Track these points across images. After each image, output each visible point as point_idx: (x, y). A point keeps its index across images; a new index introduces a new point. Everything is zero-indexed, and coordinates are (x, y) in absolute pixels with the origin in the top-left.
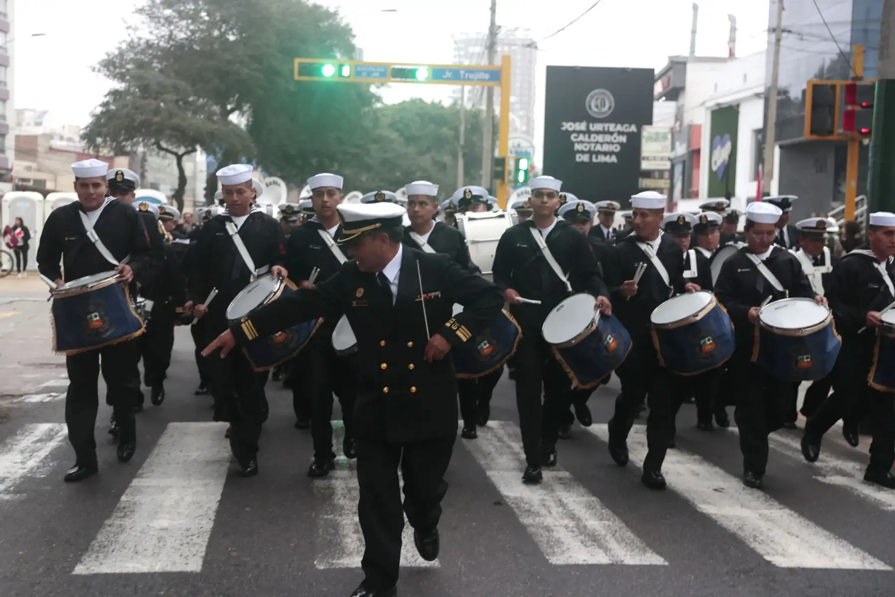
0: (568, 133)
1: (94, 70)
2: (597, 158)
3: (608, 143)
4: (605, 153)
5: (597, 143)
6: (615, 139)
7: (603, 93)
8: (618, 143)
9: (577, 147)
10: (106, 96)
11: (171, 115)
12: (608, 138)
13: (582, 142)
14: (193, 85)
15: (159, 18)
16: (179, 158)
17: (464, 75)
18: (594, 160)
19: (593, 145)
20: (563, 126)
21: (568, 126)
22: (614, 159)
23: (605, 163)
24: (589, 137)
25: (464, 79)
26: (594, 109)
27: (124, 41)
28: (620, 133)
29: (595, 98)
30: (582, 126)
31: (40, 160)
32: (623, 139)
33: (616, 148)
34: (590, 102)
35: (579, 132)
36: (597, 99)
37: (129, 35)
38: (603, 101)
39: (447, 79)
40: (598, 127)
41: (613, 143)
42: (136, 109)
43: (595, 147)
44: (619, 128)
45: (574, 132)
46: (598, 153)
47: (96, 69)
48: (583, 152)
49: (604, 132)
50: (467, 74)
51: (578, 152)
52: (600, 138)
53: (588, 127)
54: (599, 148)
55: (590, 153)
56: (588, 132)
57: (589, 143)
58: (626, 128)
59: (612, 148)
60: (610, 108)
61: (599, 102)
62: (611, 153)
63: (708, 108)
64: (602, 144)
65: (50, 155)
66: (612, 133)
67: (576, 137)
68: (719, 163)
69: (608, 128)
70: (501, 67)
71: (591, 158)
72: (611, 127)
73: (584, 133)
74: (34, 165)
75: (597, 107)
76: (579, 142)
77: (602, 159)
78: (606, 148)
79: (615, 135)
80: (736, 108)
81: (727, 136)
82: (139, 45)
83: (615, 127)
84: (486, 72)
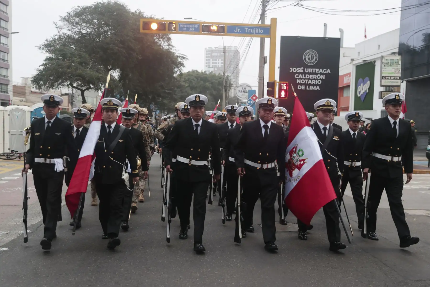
0: (294, 74)
1: (40, 48)
2: (309, 88)
3: (315, 79)
4: (313, 85)
5: (309, 79)
6: (319, 77)
7: (313, 52)
8: (320, 79)
9: (298, 81)
10: (45, 61)
11: (77, 69)
12: (315, 77)
13: (301, 79)
14: (90, 55)
15: (73, 23)
16: (83, 92)
17: (248, 30)
18: (307, 89)
19: (307, 80)
20: (291, 70)
21: (292, 70)
22: (318, 88)
23: (314, 90)
24: (305, 76)
25: (248, 33)
26: (307, 60)
27: (56, 35)
28: (321, 74)
29: (308, 54)
30: (301, 70)
31: (27, 97)
32: (323, 77)
33: (319, 82)
34: (305, 56)
35: (299, 73)
36: (309, 55)
37: (59, 32)
38: (312, 56)
39: (237, 32)
40: (310, 70)
41: (318, 79)
42: (59, 66)
43: (308, 81)
44: (321, 71)
45: (296, 73)
46: (310, 84)
47: (42, 48)
48: (301, 84)
49: (312, 73)
50: (249, 30)
51: (299, 84)
52: (310, 77)
53: (304, 70)
54: (310, 82)
55: (305, 84)
56: (304, 73)
57: (304, 79)
58: (325, 71)
59: (317, 82)
60: (316, 59)
61: (310, 56)
62: (316, 85)
63: (354, 65)
64: (311, 80)
65: (31, 95)
66: (317, 74)
67: (297, 76)
68: (362, 93)
69: (315, 70)
70: (271, 25)
71: (306, 88)
72: (317, 70)
73: (302, 73)
74: (24, 99)
75: (309, 59)
76: (299, 79)
77: (312, 88)
78: (314, 82)
79: (319, 75)
80: (373, 63)
81: (367, 78)
82: (64, 37)
83: (319, 70)
84: (261, 29)
